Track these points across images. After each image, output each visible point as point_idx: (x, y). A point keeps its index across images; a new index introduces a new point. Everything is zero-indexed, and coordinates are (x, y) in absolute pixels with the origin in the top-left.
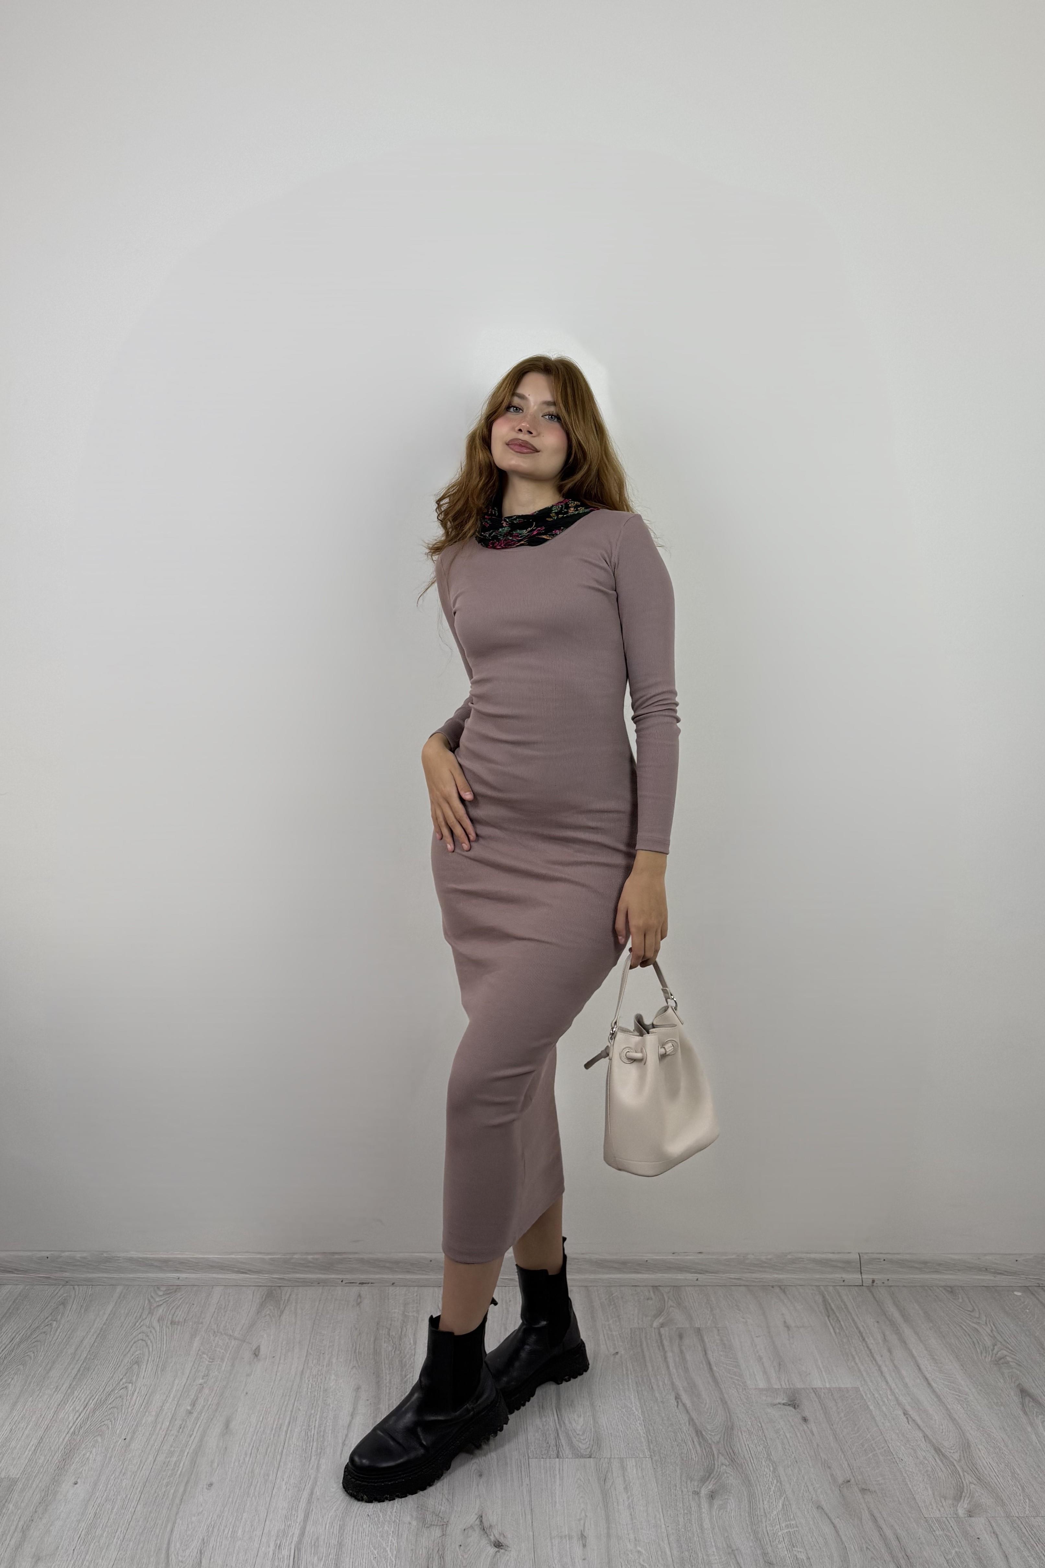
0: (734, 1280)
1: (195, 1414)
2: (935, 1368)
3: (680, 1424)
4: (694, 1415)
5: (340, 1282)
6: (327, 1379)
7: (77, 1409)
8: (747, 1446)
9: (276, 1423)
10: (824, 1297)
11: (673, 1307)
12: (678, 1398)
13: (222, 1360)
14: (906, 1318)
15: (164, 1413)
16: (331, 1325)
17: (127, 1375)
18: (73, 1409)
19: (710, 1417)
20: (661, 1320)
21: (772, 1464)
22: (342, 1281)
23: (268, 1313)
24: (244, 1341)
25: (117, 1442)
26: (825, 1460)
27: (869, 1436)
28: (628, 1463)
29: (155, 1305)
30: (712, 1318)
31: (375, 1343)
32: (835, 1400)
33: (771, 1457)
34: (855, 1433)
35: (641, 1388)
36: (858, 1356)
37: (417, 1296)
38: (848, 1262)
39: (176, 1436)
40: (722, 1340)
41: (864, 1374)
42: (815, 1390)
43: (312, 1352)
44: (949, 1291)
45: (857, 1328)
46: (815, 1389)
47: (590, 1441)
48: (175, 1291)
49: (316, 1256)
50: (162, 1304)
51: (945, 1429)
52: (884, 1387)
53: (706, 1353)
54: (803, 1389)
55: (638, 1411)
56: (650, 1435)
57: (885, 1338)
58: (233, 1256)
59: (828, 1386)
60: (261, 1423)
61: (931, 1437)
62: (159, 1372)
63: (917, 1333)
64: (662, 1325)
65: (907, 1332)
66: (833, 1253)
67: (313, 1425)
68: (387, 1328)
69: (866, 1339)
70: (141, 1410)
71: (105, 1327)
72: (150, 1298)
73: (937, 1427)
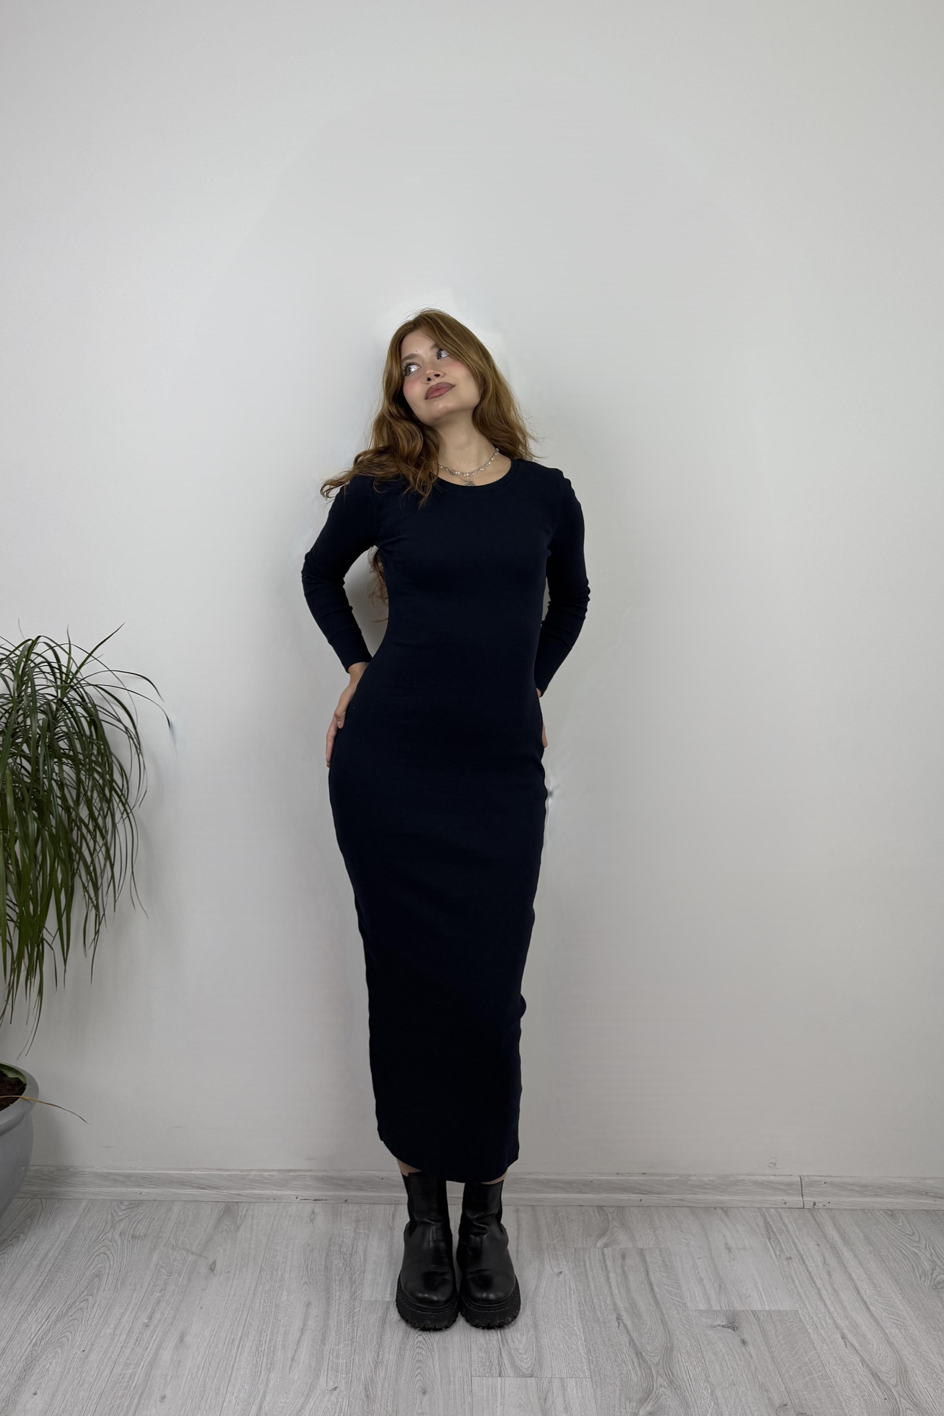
0: (676, 1201)
1: (151, 1328)
2: (874, 1292)
3: (621, 1345)
4: (634, 1335)
5: (295, 1199)
6: (279, 1294)
7: (39, 1320)
8: (686, 1368)
9: (228, 1337)
10: (765, 1219)
11: (617, 1227)
12: (619, 1318)
13: (180, 1274)
14: (846, 1241)
15: (122, 1325)
16: (285, 1241)
17: (89, 1287)
18: (36, 1320)
19: (650, 1338)
20: (605, 1240)
21: (711, 1388)
22: (297, 1198)
23: (225, 1228)
24: (201, 1256)
25: (76, 1353)
26: (762, 1383)
27: (807, 1359)
28: (568, 1383)
29: (117, 1219)
30: (654, 1238)
31: (326, 1259)
32: (774, 1323)
33: (710, 1379)
34: (794, 1356)
35: (583, 1307)
36: (798, 1279)
37: (368, 1213)
38: (790, 1185)
39: (133, 1349)
40: (664, 1261)
41: (804, 1297)
42: (754, 1313)
43: (265, 1268)
44: (889, 1214)
45: (798, 1251)
46: (755, 1311)
47: (532, 1359)
48: (137, 1206)
49: (272, 1173)
50: (123, 1219)
51: (883, 1353)
52: (823, 1310)
53: (648, 1274)
54: (743, 1311)
55: (580, 1331)
56: (591, 1354)
57: (825, 1261)
58: (193, 1172)
59: (767, 1308)
60: (214, 1338)
61: (869, 1362)
62: (119, 1286)
63: (856, 1256)
64: (606, 1246)
65: (846, 1254)
66: (775, 1175)
67: (264, 1341)
68: (339, 1244)
69: (806, 1262)
70: (100, 1322)
71: (69, 1239)
72: (113, 1212)
73: (875, 1350)
